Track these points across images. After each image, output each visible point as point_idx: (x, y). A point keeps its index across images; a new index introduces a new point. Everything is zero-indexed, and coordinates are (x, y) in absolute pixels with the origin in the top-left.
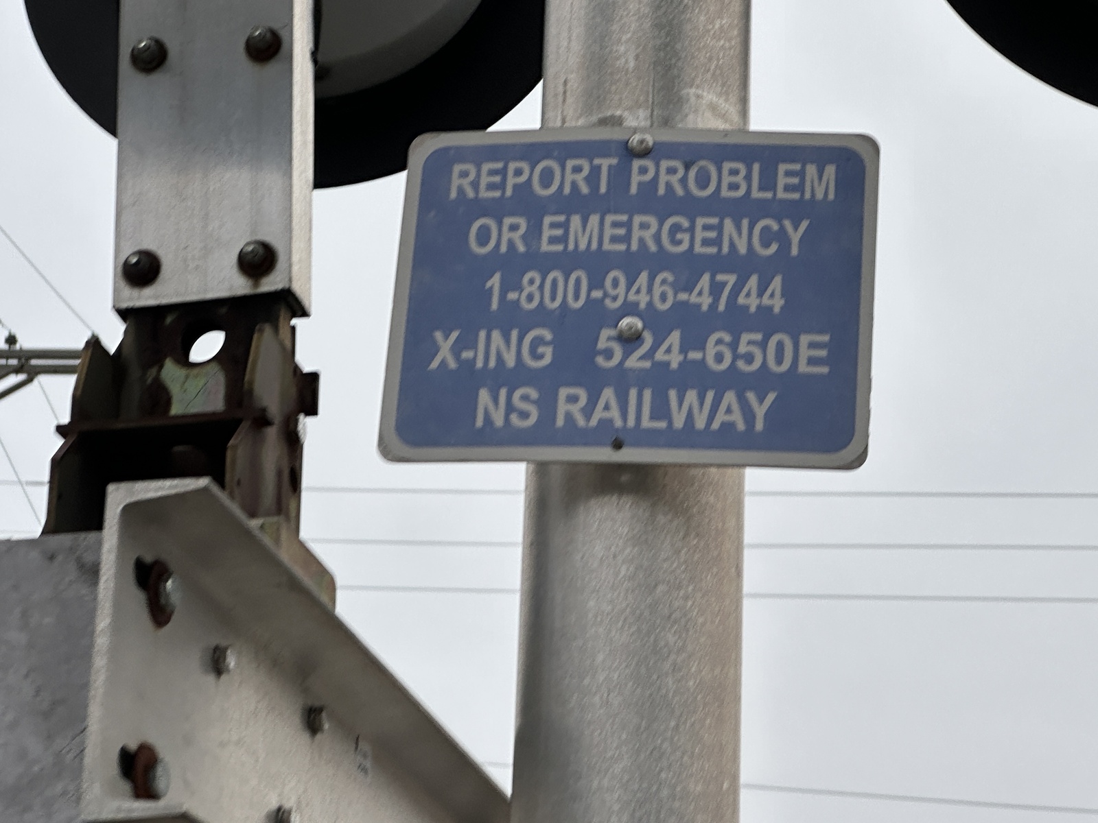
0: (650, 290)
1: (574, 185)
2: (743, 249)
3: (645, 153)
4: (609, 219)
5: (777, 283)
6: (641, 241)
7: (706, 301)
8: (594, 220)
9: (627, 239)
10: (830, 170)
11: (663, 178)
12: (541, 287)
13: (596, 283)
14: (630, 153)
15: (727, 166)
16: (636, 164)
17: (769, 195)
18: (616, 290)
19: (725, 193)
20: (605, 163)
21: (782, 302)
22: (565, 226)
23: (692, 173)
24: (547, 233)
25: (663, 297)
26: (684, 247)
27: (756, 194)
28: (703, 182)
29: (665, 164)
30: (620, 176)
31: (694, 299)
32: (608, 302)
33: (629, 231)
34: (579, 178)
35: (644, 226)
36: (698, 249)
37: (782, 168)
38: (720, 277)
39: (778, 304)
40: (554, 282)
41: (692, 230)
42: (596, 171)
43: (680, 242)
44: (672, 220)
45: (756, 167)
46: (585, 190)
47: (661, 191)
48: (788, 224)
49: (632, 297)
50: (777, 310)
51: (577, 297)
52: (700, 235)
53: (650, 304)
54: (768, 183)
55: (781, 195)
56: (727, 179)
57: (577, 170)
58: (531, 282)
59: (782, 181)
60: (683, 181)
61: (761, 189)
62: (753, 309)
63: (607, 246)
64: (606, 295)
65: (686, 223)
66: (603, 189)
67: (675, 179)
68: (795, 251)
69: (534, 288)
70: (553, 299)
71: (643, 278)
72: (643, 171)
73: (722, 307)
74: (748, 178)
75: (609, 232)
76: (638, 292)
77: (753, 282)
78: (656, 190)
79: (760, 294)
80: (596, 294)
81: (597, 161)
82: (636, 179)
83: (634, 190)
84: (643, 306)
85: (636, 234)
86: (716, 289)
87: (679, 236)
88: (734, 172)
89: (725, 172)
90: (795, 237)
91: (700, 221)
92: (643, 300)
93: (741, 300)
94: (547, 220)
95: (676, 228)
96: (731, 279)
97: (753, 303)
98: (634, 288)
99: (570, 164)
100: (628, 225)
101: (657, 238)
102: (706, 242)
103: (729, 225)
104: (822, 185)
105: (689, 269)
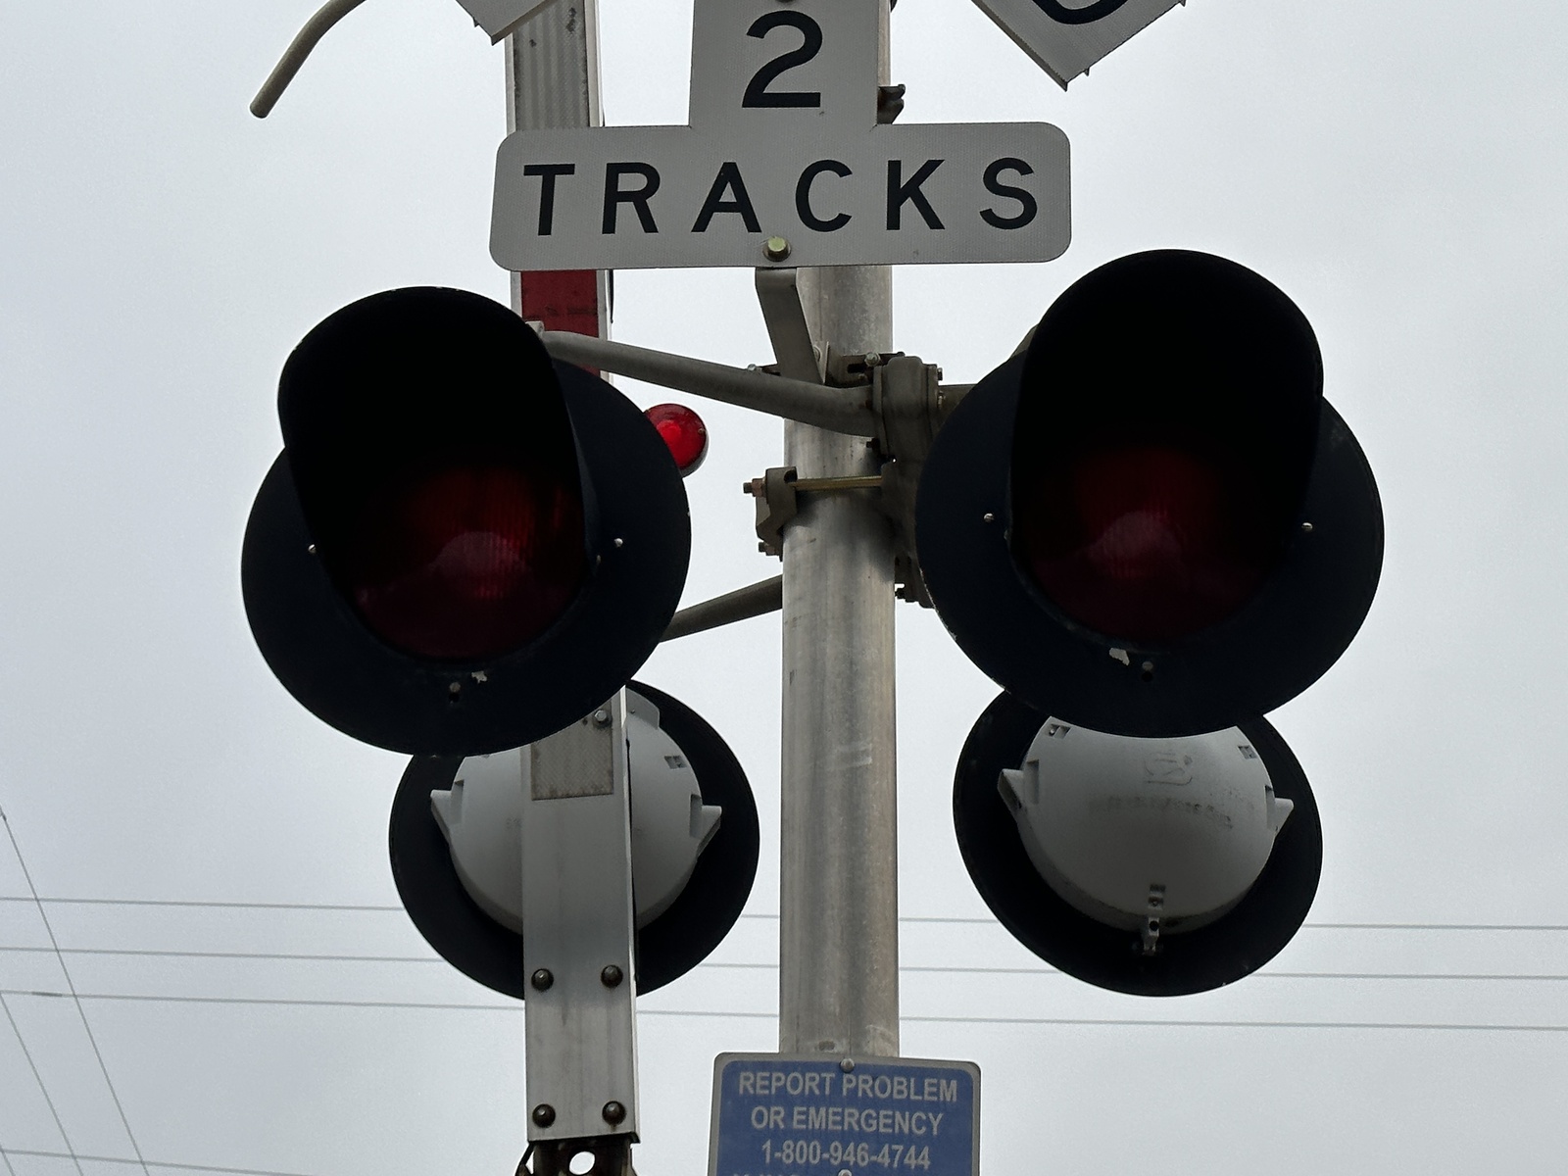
0: (856, 1155)
1: (811, 1088)
2: (906, 1130)
3: (850, 1070)
4: (831, 1110)
5: (926, 1151)
6: (850, 1124)
7: (887, 1161)
8: (823, 1111)
9: (842, 1123)
10: (954, 1083)
11: (861, 1086)
12: (794, 1151)
13: (825, 1149)
14: (842, 1070)
15: (896, 1079)
16: (846, 1077)
17: (920, 1098)
18: (836, 1153)
19: (896, 1096)
20: (828, 1076)
21: (929, 1163)
22: (806, 1113)
23: (877, 1082)
24: (796, 1117)
25: (863, 1159)
26: (874, 1128)
27: (913, 1097)
28: (883, 1089)
29: (861, 1077)
30: (837, 1085)
31: (880, 1160)
32: (832, 1161)
33: (843, 1118)
34: (814, 1085)
35: (851, 1115)
36: (882, 1130)
37: (927, 1081)
38: (895, 1147)
39: (927, 1163)
40: (802, 1147)
41: (877, 1118)
42: (823, 1080)
43: (871, 1125)
44: (866, 1112)
45: (912, 1080)
46: (817, 1092)
47: (860, 1094)
48: (930, 1115)
49: (845, 1158)
50: (926, 1167)
51: (815, 1157)
52: (882, 1121)
53: (856, 1163)
54: (920, 1091)
55: (927, 1097)
56: (896, 1088)
57: (813, 1079)
58: (789, 1147)
59: (927, 1089)
60: (872, 1088)
61: (916, 1094)
62: (913, 1167)
63: (831, 1127)
64: (831, 1156)
65: (874, 1115)
66: (827, 1092)
67: (867, 1087)
68: (935, 1132)
69: (790, 1151)
70: (801, 1157)
71: (852, 1146)
72: (850, 1081)
73: (895, 1165)
74: (908, 1087)
75: (831, 1118)
76: (849, 1155)
77: (913, 1149)
78: (857, 1093)
79: (916, 1158)
80: (826, 1156)
81: (824, 1075)
82: (846, 1086)
83: (845, 1093)
84: (852, 1163)
85: (847, 1119)
86: (892, 1154)
87: (870, 1121)
88: (900, 1083)
89: (895, 1083)
90: (935, 1124)
91: (883, 1113)
92: (852, 1160)
93: (906, 1161)
94: (796, 1109)
95: (869, 1116)
96: (900, 1148)
97: (913, 1163)
98: (847, 1153)
99: (808, 1075)
100: (842, 1115)
101: (858, 1122)
102: (885, 1126)
103: (898, 1115)
104: (950, 1092)
105: (877, 1141)
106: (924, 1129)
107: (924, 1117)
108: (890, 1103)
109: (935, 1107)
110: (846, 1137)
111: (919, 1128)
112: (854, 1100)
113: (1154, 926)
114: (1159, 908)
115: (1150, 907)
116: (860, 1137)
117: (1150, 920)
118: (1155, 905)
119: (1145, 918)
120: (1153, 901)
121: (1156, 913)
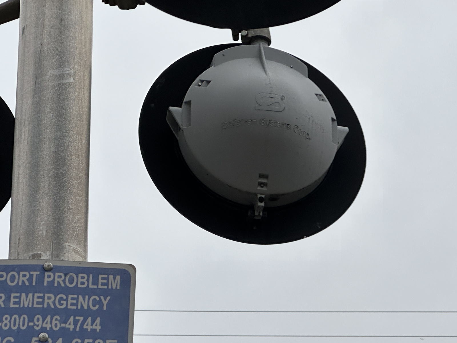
0: (51, 323)
1: (23, 281)
2: (86, 307)
3: (50, 270)
4: (36, 295)
5: (98, 320)
6: (48, 303)
7: (72, 327)
8: (30, 295)
9: (43, 303)
10: (118, 278)
11: (57, 279)
12: (10, 322)
13: (31, 320)
14: (44, 270)
15: (80, 275)
16: (47, 274)
17: (95, 287)
18: (39, 322)
19: (79, 286)
20: (35, 273)
21: (100, 328)
22: (19, 297)
23: (67, 278)
24: (12, 300)
25: (56, 325)
26: (64, 306)
27: (91, 286)
28: (71, 281)
29: (57, 274)
30: (41, 279)
31: (67, 326)
32: (35, 327)
33: (44, 300)
34: (25, 279)
35: (49, 298)
36: (69, 307)
37: (101, 276)
38: (77, 318)
39: (98, 328)
40: (15, 319)
41: (67, 300)
42: (31, 276)
43: (62, 304)
44: (60, 296)
45: (91, 276)
46: (27, 284)
47: (56, 285)
48: (102, 297)
49: (44, 325)
50: (98, 331)
51: (23, 325)
52: (70, 301)
53: (51, 328)
54: (96, 282)
55: (100, 287)
56: (80, 280)
57: (24, 276)
58: (6, 319)
59: (100, 281)
60: (64, 281)
62: (89, 330)
63: (35, 306)
64: (35, 324)
65: (65, 297)
66: (34, 284)
67: (60, 280)
68: (105, 308)
69: (7, 322)
70: (14, 325)
71: (49, 318)
72: (49, 277)
73: (78, 329)
74: (88, 280)
75: (36, 300)
76: (47, 323)
77: (89, 320)
78: (54, 284)
79: (92, 325)
80: (31, 324)
81: (32, 273)
82: (46, 280)
83: (45, 284)
84: (48, 329)
85: (46, 301)
86: (76, 322)
87: (62, 302)
88: (83, 278)
89: (79, 278)
90: (105, 303)
91: (70, 296)
92: (48, 326)
93: (85, 327)
94: (13, 295)
95: (61, 299)
96: (81, 319)
97: (89, 328)
98: (45, 322)
99: (22, 273)
100: (43, 298)
101: (54, 303)
102: (72, 304)
103: (81, 298)
104: (115, 283)
105: (66, 315)
106: (97, 306)
107: (98, 299)
108: (76, 291)
109: (105, 293)
110: (45, 312)
111: (94, 306)
112: (52, 289)
113: (261, 200)
114: (265, 189)
115: (259, 188)
116: (54, 312)
117: (259, 196)
118: (262, 187)
119: (256, 195)
120: (261, 184)
121: (263, 192)
